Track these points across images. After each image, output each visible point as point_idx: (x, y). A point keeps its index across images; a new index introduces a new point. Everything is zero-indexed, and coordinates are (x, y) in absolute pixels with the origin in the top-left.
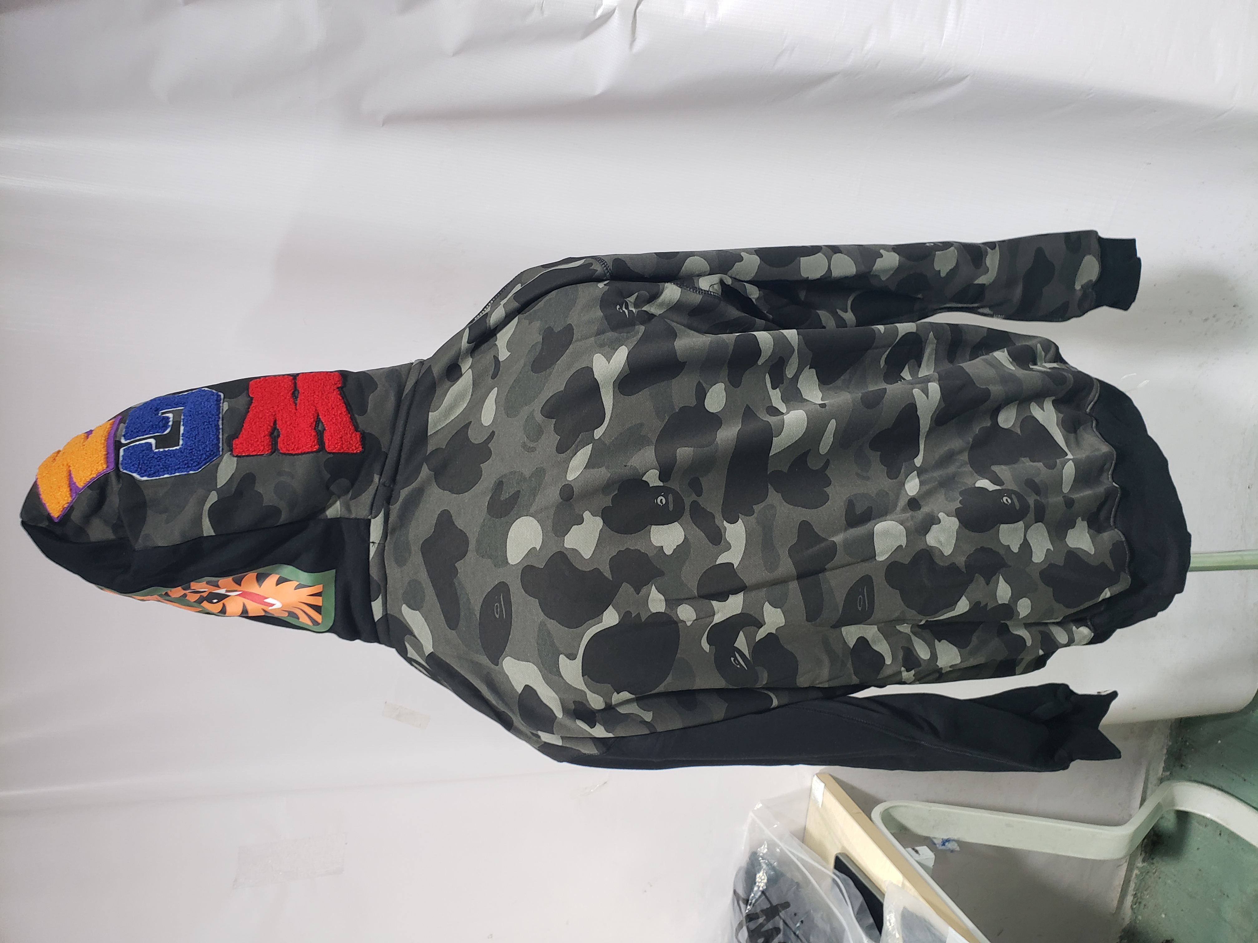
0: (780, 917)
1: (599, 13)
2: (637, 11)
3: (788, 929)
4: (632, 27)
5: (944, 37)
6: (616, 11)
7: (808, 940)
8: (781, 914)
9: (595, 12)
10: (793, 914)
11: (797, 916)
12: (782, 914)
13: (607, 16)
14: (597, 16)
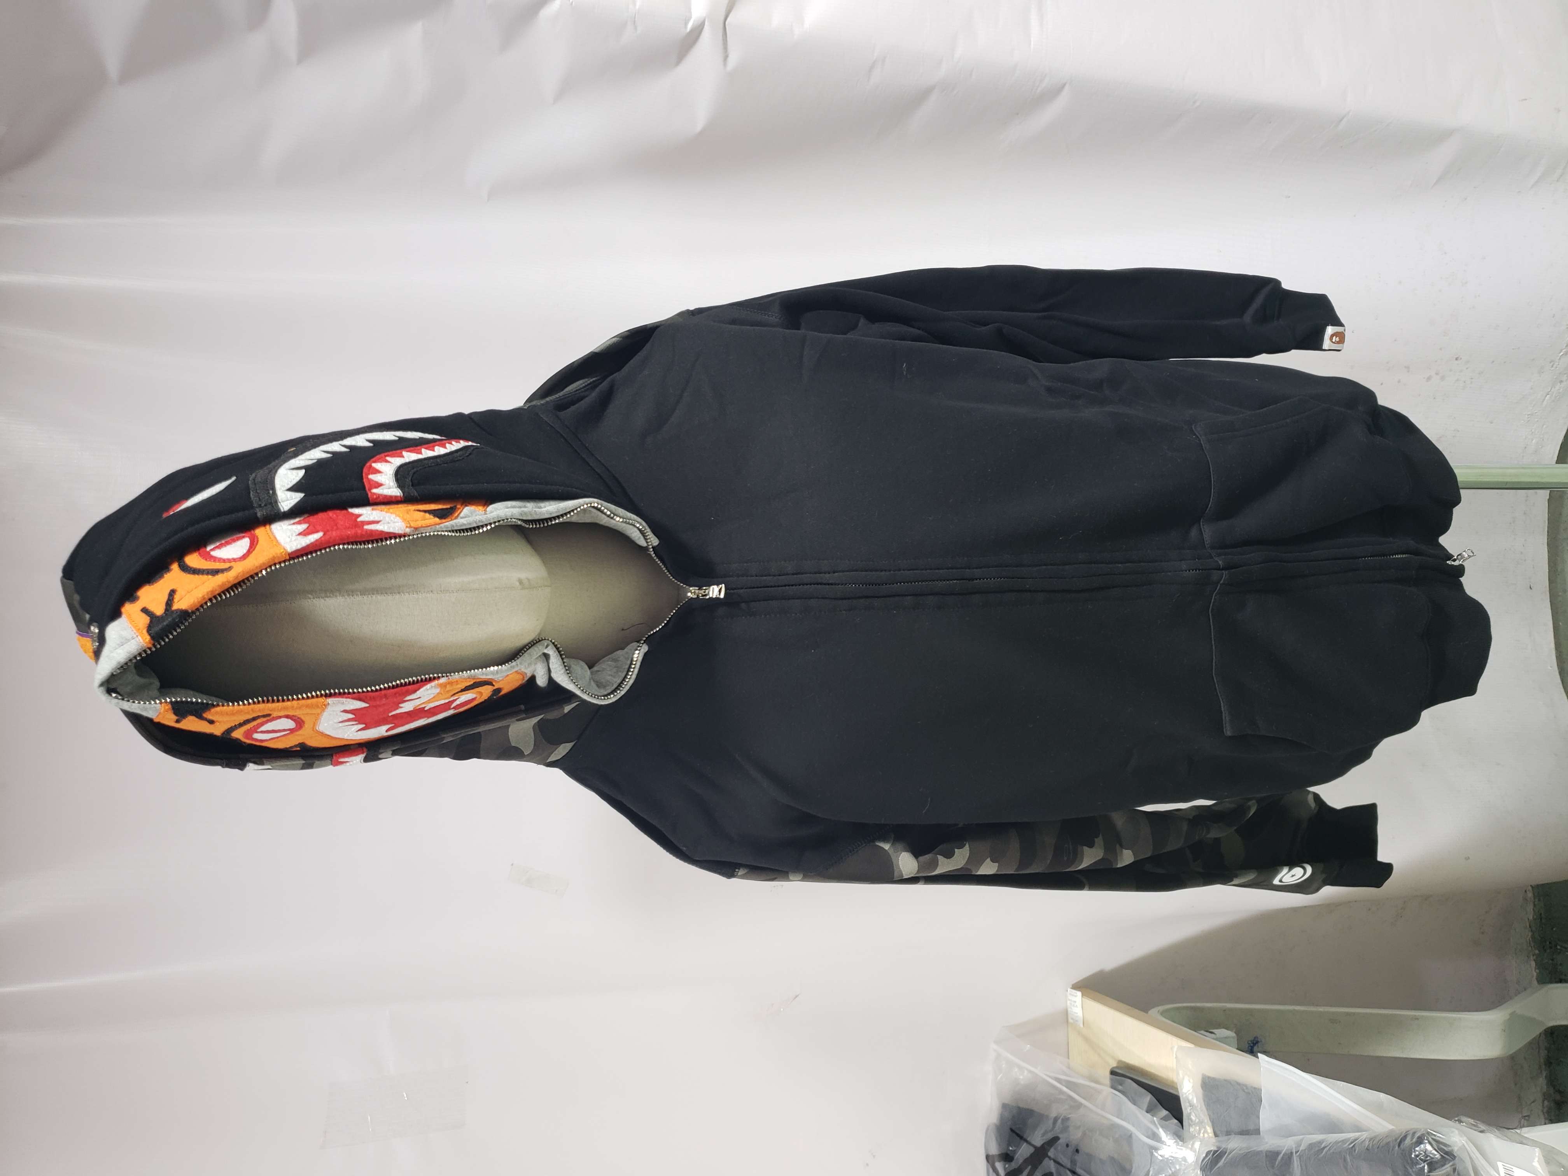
0: (1050, 1158)
1: (690, 25)
2: (727, 23)
3: (1061, 1169)
4: (723, 40)
5: (1032, 43)
6: (706, 23)
7: (1089, 1173)
8: (1049, 1154)
9: (686, 24)
10: (1065, 1145)
11: (1070, 1147)
12: (1051, 1153)
13: (698, 30)
14: (688, 29)
